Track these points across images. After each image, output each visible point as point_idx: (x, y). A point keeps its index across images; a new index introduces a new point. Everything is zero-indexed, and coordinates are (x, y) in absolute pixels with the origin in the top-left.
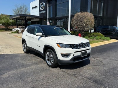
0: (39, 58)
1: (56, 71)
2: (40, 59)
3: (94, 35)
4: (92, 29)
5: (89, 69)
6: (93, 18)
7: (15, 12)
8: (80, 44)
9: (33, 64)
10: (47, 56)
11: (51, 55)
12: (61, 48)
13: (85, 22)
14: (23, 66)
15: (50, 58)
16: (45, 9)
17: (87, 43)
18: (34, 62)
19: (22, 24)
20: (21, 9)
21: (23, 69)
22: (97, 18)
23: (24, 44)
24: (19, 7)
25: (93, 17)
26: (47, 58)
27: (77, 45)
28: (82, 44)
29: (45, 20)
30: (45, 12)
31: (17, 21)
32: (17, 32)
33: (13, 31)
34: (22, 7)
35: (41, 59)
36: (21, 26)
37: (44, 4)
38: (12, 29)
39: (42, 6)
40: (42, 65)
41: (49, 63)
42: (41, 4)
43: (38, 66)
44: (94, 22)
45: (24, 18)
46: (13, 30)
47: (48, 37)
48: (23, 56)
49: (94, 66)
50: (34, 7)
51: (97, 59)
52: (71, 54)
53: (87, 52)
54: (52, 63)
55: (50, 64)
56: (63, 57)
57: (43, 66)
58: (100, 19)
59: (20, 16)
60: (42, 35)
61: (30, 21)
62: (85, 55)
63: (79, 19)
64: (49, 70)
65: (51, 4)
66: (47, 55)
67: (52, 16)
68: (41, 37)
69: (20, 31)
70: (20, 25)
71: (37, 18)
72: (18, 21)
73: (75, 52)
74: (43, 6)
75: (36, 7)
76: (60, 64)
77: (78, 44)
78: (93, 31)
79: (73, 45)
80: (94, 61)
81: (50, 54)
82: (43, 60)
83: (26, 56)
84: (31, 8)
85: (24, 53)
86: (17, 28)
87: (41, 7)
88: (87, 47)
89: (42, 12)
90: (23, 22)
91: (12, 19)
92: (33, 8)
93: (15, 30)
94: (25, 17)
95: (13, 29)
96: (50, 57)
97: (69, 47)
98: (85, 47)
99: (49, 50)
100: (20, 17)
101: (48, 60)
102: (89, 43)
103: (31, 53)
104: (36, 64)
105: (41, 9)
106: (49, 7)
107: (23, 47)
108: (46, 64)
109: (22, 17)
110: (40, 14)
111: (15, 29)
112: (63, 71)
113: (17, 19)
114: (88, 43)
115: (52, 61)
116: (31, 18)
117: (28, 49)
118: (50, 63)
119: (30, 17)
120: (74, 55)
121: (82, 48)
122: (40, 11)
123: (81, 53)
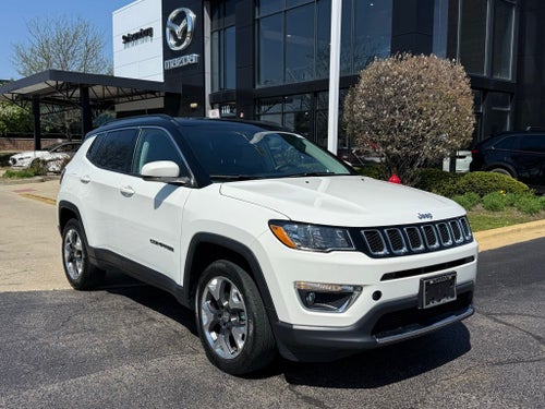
0: (159, 316)
1: (266, 402)
2: (162, 323)
3: (471, 186)
4: (461, 153)
5: (471, 386)
6: (468, 90)
7: (26, 60)
8: (412, 228)
9: (119, 354)
10: (206, 303)
11: (235, 300)
12: (298, 248)
13: (421, 111)
14: (60, 365)
15: (226, 316)
16: (197, 46)
17: (453, 221)
18: (126, 343)
19: (64, 128)
20: (65, 45)
21: (54, 388)
22: (485, 91)
23: (70, 233)
24: (52, 36)
25: (465, 85)
26: (206, 319)
27: (393, 230)
28: (428, 226)
29: (194, 105)
30: (192, 58)
31: (36, 111)
32: (38, 170)
33: (14, 169)
34: (67, 35)
35: (173, 323)
36: (60, 141)
37: (192, 15)
38: (7, 157)
39: (178, 30)
40: (180, 362)
41: (218, 351)
42: (173, 15)
43: (153, 364)
44: (470, 111)
45: (78, 92)
46: (15, 161)
47: (215, 186)
48: (60, 306)
49: (500, 363)
50: (137, 36)
51: (512, 320)
52: (359, 288)
53: (459, 280)
54: (241, 345)
55: (225, 352)
56: (307, 305)
57: (182, 369)
58: (501, 95)
59: (53, 83)
60: (180, 176)
61: (113, 109)
62: (445, 296)
63: (388, 92)
64: (221, 390)
65: (231, 19)
66: (210, 297)
67: (232, 85)
68: (173, 184)
69: (53, 167)
70: (54, 134)
71: (153, 93)
72: (44, 110)
73: (386, 277)
74: (185, 31)
75: (148, 32)
76: (288, 355)
77: (401, 227)
78: (463, 164)
79: (373, 232)
80: (492, 332)
81: (226, 289)
82: (180, 328)
83: (80, 308)
84: (118, 42)
85: (70, 288)
86: (38, 148)
87: (173, 32)
88: (454, 245)
89: (176, 63)
90: (74, 115)
91: (13, 102)
92: (127, 39)
93: (26, 163)
94: (85, 90)
95: (16, 157)
96: (227, 309)
97: (347, 247)
98: (441, 248)
99: (220, 264)
100: (58, 89)
101: (216, 327)
102: (463, 219)
103: (111, 291)
104: (139, 352)
105: (171, 42)
106: (216, 35)
107: (67, 255)
108: (202, 356)
109: (67, 90)
110: (167, 73)
111: (26, 157)
112: (307, 399)
113: (36, 100)
114: (459, 224)
115: (238, 334)
116: (119, 96)
117: (93, 261)
118: (226, 345)
119: (113, 90)
120: (377, 295)
121: (427, 250)
122: (168, 54)
123: (421, 281)
